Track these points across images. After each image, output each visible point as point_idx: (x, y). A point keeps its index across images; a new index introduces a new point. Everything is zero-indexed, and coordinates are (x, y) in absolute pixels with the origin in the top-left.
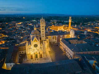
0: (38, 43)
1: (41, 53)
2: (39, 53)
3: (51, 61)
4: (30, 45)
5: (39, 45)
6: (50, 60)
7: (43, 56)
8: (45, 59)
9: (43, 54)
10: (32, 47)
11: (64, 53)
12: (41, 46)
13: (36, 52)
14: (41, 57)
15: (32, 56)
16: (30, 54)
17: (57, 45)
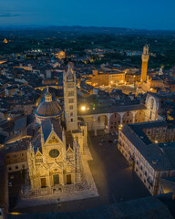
0: (60, 146)
1: (68, 171)
2: (64, 172)
3: (97, 194)
4: (38, 152)
5: (63, 152)
6: (93, 191)
7: (73, 179)
8: (81, 187)
9: (73, 175)
10: (45, 156)
11: (131, 168)
12: (69, 154)
13: (56, 170)
14: (69, 182)
15: (43, 180)
16: (38, 175)
17: (110, 142)
